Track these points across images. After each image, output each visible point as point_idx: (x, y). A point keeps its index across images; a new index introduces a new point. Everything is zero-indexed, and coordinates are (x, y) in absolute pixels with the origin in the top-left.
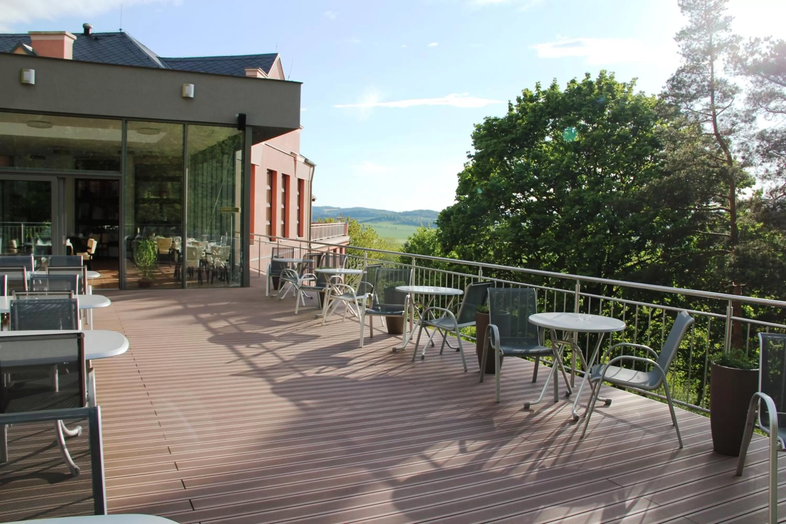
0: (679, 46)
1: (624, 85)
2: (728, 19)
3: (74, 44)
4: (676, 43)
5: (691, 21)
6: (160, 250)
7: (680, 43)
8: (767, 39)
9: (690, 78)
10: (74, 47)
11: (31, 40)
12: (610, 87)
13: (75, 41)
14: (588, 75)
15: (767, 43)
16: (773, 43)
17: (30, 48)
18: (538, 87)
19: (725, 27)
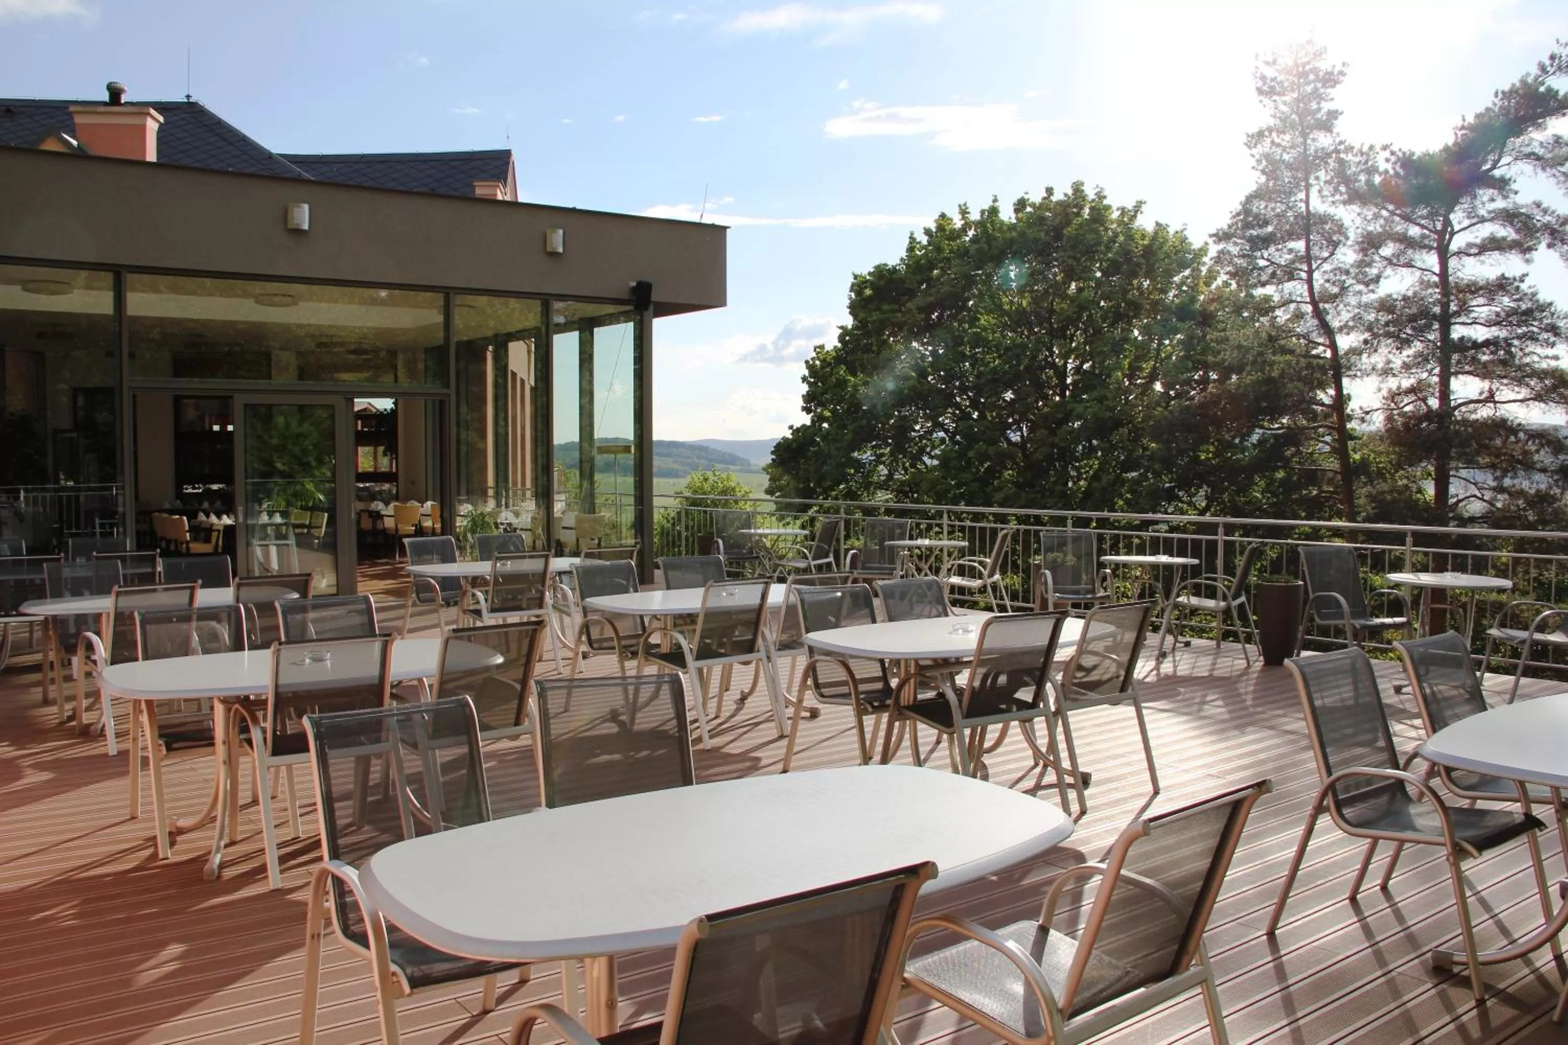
0: (1253, 156)
1: (1123, 211)
2: (1334, 115)
3: (158, 132)
4: (1248, 151)
5: (1274, 116)
6: (400, 526)
7: (1254, 151)
8: (1385, 148)
9: (1273, 209)
10: (158, 139)
11: (74, 124)
12: (1099, 213)
13: (161, 125)
14: (1050, 191)
15: (1387, 154)
16: (1393, 153)
17: (74, 143)
18: (964, 212)
19: (1326, 125)
